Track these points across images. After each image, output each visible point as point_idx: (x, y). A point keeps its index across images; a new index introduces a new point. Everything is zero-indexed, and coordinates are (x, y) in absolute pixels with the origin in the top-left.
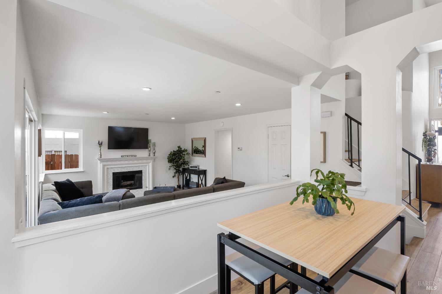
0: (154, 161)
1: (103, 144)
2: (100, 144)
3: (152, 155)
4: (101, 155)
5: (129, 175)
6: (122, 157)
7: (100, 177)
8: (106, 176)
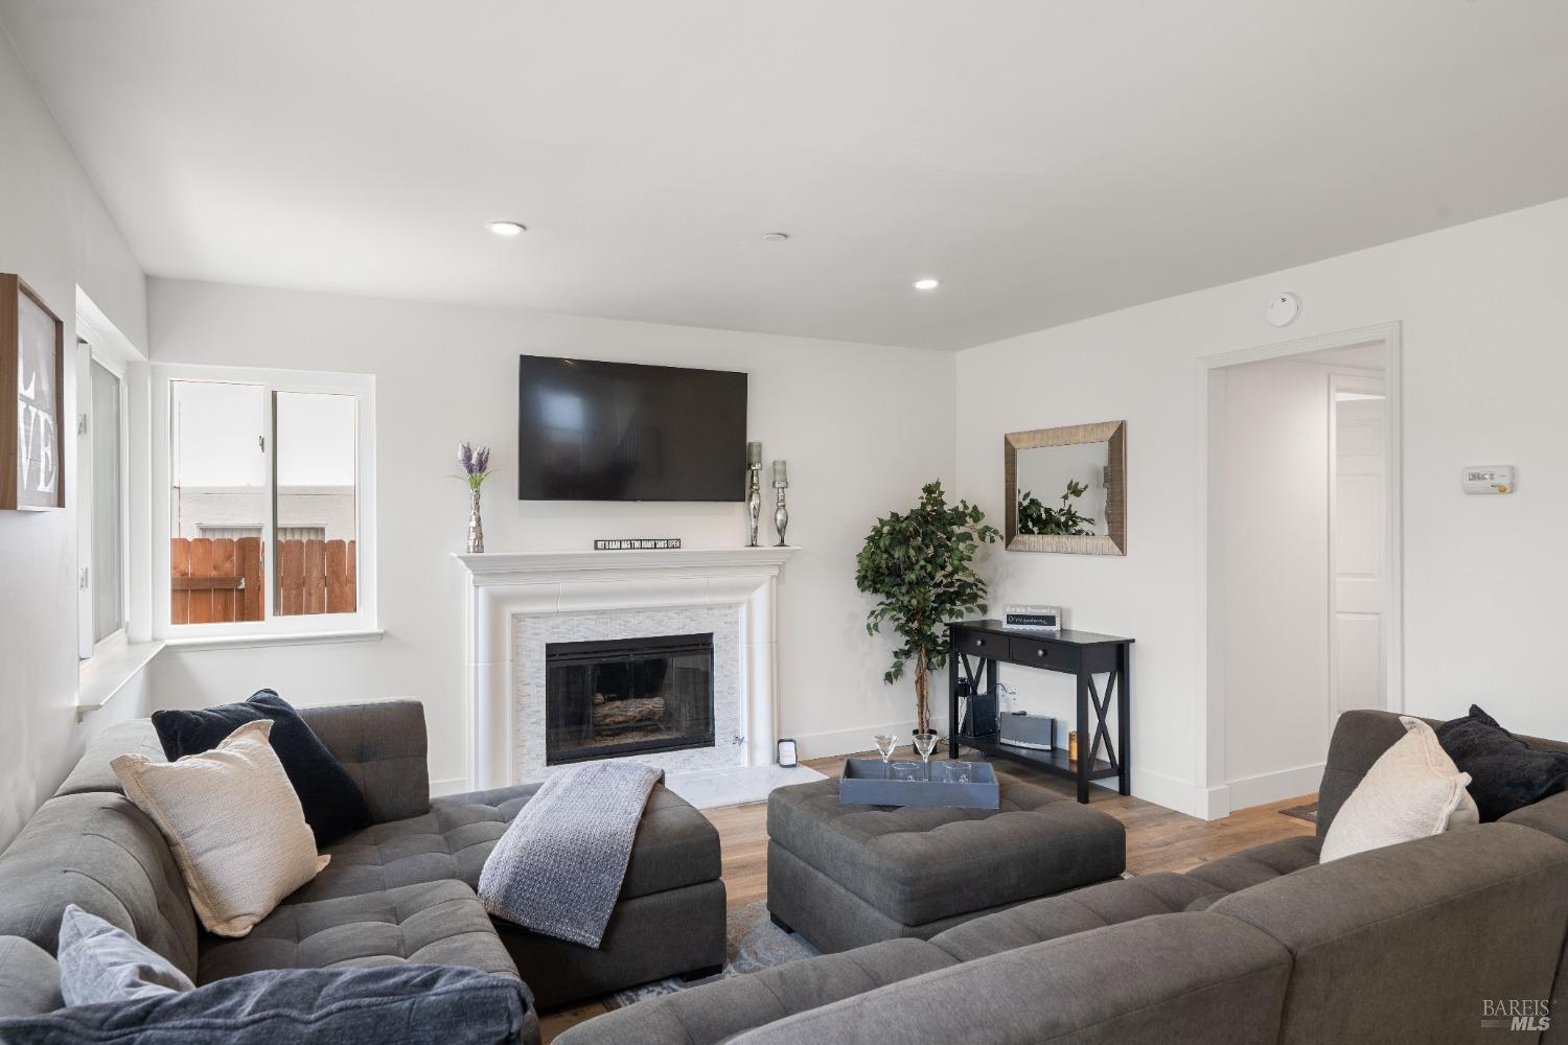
0: (779, 579)
1: (490, 465)
2: (476, 465)
3: (767, 539)
4: (480, 537)
5: (639, 659)
6: (596, 548)
7: (476, 668)
8: (508, 665)
